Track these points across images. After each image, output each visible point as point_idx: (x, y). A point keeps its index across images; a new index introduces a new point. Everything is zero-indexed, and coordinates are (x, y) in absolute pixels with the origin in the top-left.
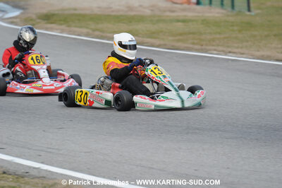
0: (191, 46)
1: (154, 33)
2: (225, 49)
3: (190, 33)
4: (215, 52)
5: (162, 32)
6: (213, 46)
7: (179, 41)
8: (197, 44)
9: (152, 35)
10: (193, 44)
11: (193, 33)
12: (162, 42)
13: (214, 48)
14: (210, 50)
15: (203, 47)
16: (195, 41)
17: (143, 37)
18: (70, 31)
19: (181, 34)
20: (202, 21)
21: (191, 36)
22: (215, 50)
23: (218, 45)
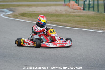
0: (83, 26)
1: (67, 21)
2: (98, 28)
3: (83, 21)
4: (94, 29)
5: (71, 20)
6: (93, 26)
7: (78, 24)
8: (86, 26)
9: (66, 22)
10: (84, 25)
11: (84, 21)
12: (71, 25)
13: (93, 27)
14: (92, 28)
15: (89, 27)
16: (85, 25)
17: (63, 23)
18: (32, 20)
19: (79, 22)
20: (87, 16)
21: (83, 22)
22: (94, 28)
23: (95, 26)
